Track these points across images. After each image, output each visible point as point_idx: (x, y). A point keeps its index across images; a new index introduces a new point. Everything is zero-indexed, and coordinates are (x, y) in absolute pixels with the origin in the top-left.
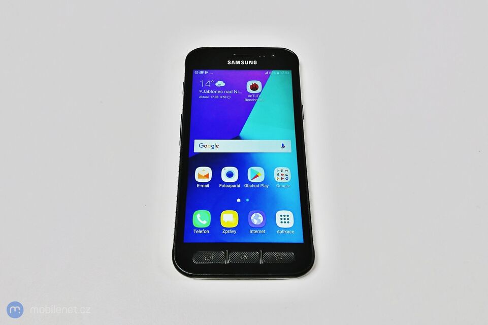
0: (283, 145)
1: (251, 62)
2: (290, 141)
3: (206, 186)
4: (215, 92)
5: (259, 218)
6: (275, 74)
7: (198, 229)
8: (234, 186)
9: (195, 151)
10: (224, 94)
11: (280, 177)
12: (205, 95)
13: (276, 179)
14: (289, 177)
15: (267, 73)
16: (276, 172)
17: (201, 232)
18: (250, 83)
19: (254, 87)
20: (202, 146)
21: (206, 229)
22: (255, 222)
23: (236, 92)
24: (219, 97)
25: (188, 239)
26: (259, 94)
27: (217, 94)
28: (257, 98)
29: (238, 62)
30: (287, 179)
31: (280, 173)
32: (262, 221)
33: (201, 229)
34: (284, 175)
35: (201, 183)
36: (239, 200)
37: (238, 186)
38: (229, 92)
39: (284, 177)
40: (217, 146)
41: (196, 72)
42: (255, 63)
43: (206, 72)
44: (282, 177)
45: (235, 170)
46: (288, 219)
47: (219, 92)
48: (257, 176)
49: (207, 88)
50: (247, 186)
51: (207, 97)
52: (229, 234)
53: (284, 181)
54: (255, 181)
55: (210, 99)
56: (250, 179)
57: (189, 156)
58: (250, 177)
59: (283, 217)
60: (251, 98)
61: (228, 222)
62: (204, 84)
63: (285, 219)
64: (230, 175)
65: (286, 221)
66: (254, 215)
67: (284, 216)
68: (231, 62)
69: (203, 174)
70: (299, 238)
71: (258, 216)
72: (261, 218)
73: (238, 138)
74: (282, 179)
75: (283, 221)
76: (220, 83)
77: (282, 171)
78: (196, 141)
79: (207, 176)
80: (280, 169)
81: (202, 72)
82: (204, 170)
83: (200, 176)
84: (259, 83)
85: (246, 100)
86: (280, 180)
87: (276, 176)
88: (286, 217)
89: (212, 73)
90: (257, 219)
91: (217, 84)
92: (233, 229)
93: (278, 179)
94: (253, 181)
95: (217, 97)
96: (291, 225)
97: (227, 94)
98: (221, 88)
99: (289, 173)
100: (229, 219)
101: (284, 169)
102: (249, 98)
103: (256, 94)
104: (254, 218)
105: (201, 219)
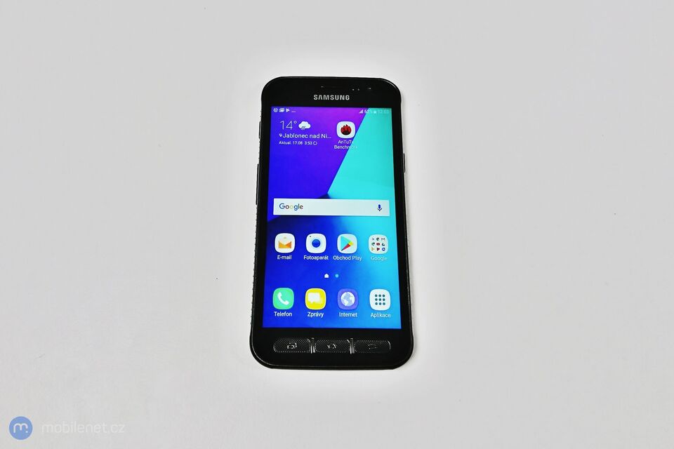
0: (379, 206)
1: (342, 97)
2: (388, 201)
3: (288, 258)
4: (298, 136)
5: (350, 298)
6: (372, 113)
7: (279, 311)
8: (321, 258)
9: (275, 214)
10: (309, 139)
11: (376, 247)
12: (287, 140)
13: (370, 249)
14: (386, 247)
15: (362, 112)
16: (370, 242)
17: (282, 314)
18: (341, 125)
19: (346, 131)
20: (283, 207)
21: (288, 311)
22: (346, 303)
23: (324, 136)
24: (304, 143)
25: (267, 324)
26: (352, 139)
27: (299, 139)
28: (349, 145)
29: (326, 97)
30: (384, 249)
31: (376, 242)
32: (353, 302)
33: (283, 311)
34: (381, 244)
35: (282, 254)
36: (327, 276)
37: (326, 258)
38: (315, 136)
39: (381, 247)
40: (301, 207)
41: (275, 110)
42: (348, 98)
43: (287, 110)
44: (378, 247)
45: (322, 238)
46: (384, 300)
47: (303, 136)
48: (348, 246)
49: (289, 131)
50: (337, 258)
51: (289, 143)
52: (315, 317)
53: (380, 252)
54: (345, 251)
55: (291, 146)
56: (339, 248)
57: (268, 220)
59: (378, 298)
60: (342, 145)
61: (314, 302)
62: (285, 125)
63: (380, 300)
64: (316, 244)
65: (382, 302)
66: (345, 294)
67: (380, 296)
68: (318, 97)
69: (284, 242)
70: (396, 323)
71: (350, 296)
72: (352, 298)
73: (326, 196)
74: (378, 249)
75: (378, 302)
76: (305, 125)
77: (378, 239)
79: (289, 245)
80: (375, 237)
81: (282, 110)
82: (285, 238)
83: (281, 246)
84: (351, 125)
85: (336, 147)
86: (375, 252)
87: (370, 246)
88: (382, 298)
89: (295, 110)
90: (347, 299)
91: (300, 126)
92: (320, 311)
93: (373, 249)
95: (301, 143)
96: (387, 307)
97: (313, 140)
98: (306, 131)
99: (386, 242)
100: (316, 299)
101: (380, 236)
102: (340, 145)
103: (348, 139)
104: (345, 298)
105: (283, 299)
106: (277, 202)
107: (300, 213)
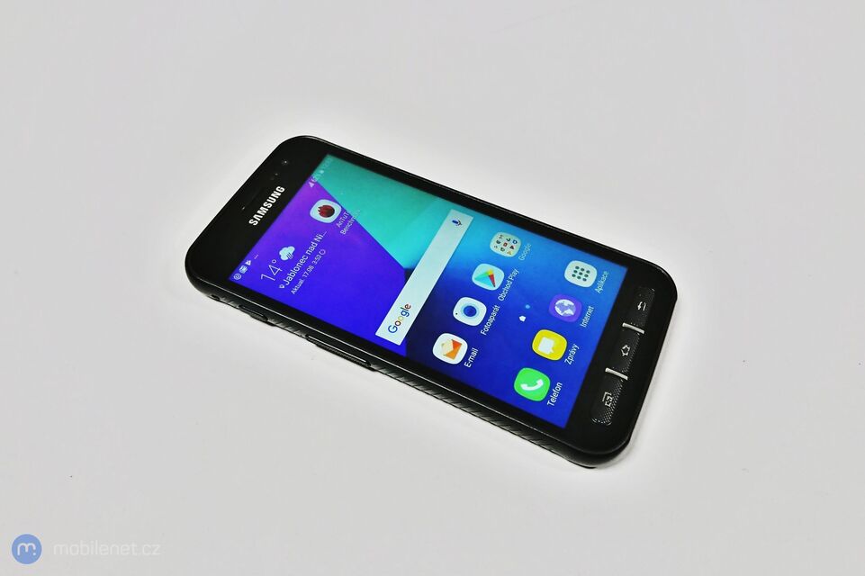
0: (454, 221)
1: (276, 195)
2: (452, 211)
3: (474, 353)
4: (298, 266)
5: (566, 304)
6: (319, 175)
7: (548, 397)
8: (494, 314)
9: (399, 343)
10: (311, 257)
11: (507, 249)
12: (295, 282)
13: (508, 255)
14: (513, 238)
15: (312, 185)
16: (498, 251)
17: (555, 396)
18: (315, 213)
19: (327, 211)
20: (395, 328)
21: (553, 386)
22: (570, 312)
23: (319, 238)
24: (312, 265)
25: (561, 419)
26: (343, 210)
27: (304, 268)
28: (350, 217)
29: (263, 211)
30: (515, 242)
31: (501, 245)
32: (572, 304)
33: (550, 392)
34: (506, 242)
35: (465, 358)
36: (522, 318)
37: (496, 308)
38: (312, 248)
39: (510, 244)
40: (407, 307)
41: (237, 277)
42: (280, 190)
43: (249, 263)
44: (509, 246)
45: (465, 302)
46: (582, 270)
47: (302, 261)
48: (492, 277)
49: (283, 275)
50: (502, 297)
51: (301, 282)
52: (575, 357)
53: (516, 247)
54: (498, 283)
55: (307, 280)
56: (490, 287)
57: (405, 355)
58: (488, 287)
59: (577, 275)
60: (345, 224)
61: (553, 349)
62: (270, 275)
63: (581, 274)
64: (470, 311)
65: (584, 273)
66: (558, 310)
67: (576, 272)
68: (255, 220)
69: (449, 349)
70: (620, 272)
71: (561, 304)
72: (567, 302)
73: (408, 272)
74: (512, 247)
75: (583, 277)
76: (286, 253)
77: (498, 242)
78: (379, 333)
79: (456, 345)
80: (493, 243)
81: (243, 269)
82: (443, 345)
83: (452, 355)
84: (323, 203)
85: (344, 232)
86: (513, 253)
87: (504, 254)
88: (579, 271)
89: (255, 254)
90: (565, 308)
91: (284, 258)
92: (569, 347)
94: (498, 286)
95: (311, 268)
97: (315, 253)
98: (297, 256)
99: (506, 236)
100: (549, 345)
101: (496, 238)
102: (343, 227)
103: (341, 215)
104: (563, 311)
105: (532, 385)
106: (382, 332)
107: (414, 313)
